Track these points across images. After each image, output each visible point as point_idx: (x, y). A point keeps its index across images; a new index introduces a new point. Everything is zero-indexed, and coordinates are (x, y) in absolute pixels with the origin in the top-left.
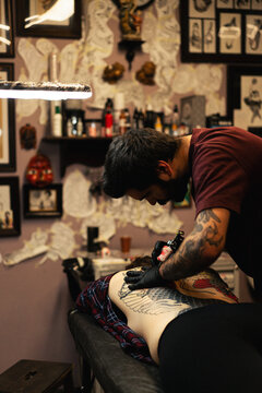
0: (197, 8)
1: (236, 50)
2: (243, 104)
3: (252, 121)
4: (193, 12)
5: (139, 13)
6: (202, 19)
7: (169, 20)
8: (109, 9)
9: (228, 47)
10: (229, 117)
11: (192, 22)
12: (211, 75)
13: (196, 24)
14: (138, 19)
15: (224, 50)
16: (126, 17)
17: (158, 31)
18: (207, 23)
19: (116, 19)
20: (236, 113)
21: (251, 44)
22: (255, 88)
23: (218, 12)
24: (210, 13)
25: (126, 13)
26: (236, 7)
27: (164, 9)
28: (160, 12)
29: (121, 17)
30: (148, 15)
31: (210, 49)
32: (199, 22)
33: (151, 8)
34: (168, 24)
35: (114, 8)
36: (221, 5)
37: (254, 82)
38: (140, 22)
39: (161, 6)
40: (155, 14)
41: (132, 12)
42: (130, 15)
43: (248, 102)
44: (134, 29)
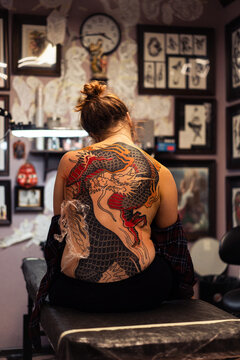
0: (151, 54)
1: (182, 85)
2: (187, 127)
3: (194, 140)
4: (147, 57)
5: (105, 58)
6: (155, 62)
7: (129, 62)
8: (82, 55)
9: (176, 83)
10: (176, 137)
11: (146, 65)
12: (162, 105)
13: (150, 66)
14: (104, 62)
15: (172, 85)
16: (95, 61)
17: (120, 71)
18: (158, 65)
19: (88, 62)
20: (182, 134)
21: (193, 80)
22: (197, 114)
23: (168, 56)
24: (161, 57)
25: (94, 58)
26: (182, 53)
27: (125, 54)
28: (122, 56)
29: (91, 60)
30: (113, 59)
31: (161, 85)
32: (152, 64)
33: (115, 54)
34: (128, 66)
35: (86, 54)
36: (170, 51)
37: (196, 110)
38: (106, 65)
39: (123, 52)
40: (118, 58)
41: (99, 57)
42: (98, 60)
43: (191, 125)
44: (100, 69)
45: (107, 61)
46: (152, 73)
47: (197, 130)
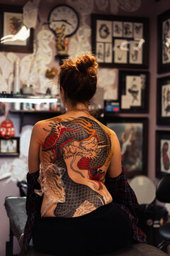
0: (102, 37)
1: (124, 61)
2: (127, 92)
3: (133, 102)
4: (99, 39)
5: (67, 39)
6: (104, 43)
7: (85, 43)
8: (50, 36)
9: (120, 59)
10: (119, 100)
11: (98, 45)
12: (109, 75)
13: (100, 46)
14: (66, 43)
15: (117, 61)
16: (59, 42)
17: (78, 49)
18: (107, 45)
19: (54, 42)
20: (124, 98)
21: (133, 57)
22: (135, 83)
23: (114, 39)
24: (109, 39)
25: (59, 39)
26: (125, 36)
27: (82, 36)
28: (80, 38)
29: (57, 41)
30: (73, 40)
31: (109, 60)
32: (102, 44)
33: (74, 36)
34: (84, 46)
35: (53, 36)
36: (116, 35)
37: (134, 79)
38: (67, 44)
39: (80, 35)
40: (77, 39)
41: (63, 38)
42: (61, 41)
43: (130, 91)
44: (63, 48)
45: (69, 41)
46: (102, 51)
47: (135, 95)
